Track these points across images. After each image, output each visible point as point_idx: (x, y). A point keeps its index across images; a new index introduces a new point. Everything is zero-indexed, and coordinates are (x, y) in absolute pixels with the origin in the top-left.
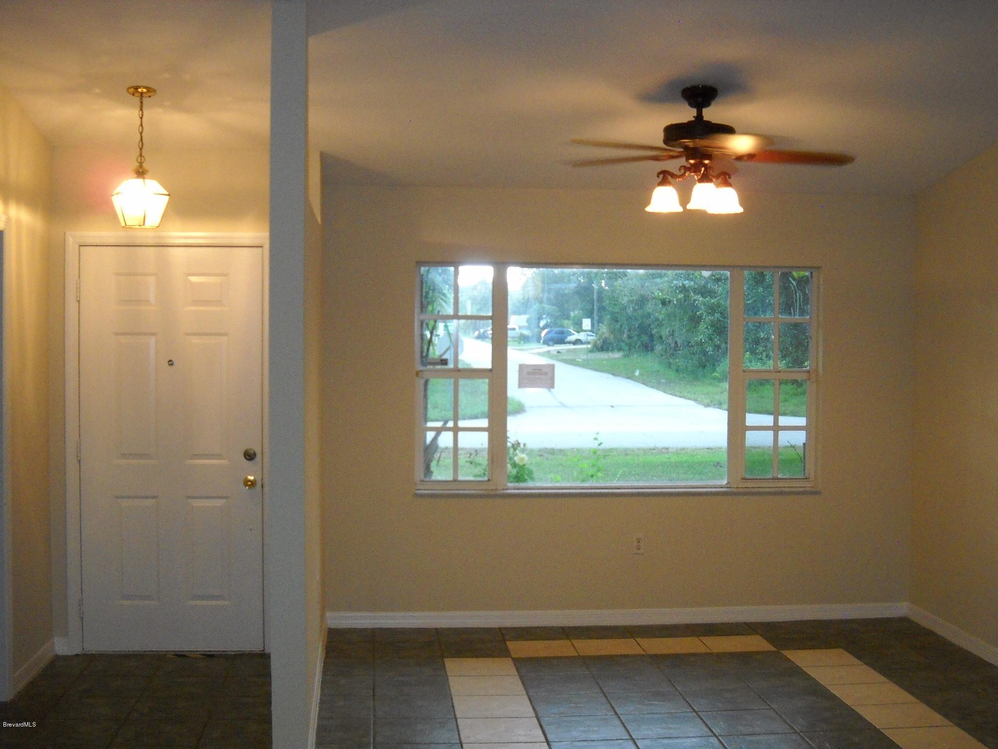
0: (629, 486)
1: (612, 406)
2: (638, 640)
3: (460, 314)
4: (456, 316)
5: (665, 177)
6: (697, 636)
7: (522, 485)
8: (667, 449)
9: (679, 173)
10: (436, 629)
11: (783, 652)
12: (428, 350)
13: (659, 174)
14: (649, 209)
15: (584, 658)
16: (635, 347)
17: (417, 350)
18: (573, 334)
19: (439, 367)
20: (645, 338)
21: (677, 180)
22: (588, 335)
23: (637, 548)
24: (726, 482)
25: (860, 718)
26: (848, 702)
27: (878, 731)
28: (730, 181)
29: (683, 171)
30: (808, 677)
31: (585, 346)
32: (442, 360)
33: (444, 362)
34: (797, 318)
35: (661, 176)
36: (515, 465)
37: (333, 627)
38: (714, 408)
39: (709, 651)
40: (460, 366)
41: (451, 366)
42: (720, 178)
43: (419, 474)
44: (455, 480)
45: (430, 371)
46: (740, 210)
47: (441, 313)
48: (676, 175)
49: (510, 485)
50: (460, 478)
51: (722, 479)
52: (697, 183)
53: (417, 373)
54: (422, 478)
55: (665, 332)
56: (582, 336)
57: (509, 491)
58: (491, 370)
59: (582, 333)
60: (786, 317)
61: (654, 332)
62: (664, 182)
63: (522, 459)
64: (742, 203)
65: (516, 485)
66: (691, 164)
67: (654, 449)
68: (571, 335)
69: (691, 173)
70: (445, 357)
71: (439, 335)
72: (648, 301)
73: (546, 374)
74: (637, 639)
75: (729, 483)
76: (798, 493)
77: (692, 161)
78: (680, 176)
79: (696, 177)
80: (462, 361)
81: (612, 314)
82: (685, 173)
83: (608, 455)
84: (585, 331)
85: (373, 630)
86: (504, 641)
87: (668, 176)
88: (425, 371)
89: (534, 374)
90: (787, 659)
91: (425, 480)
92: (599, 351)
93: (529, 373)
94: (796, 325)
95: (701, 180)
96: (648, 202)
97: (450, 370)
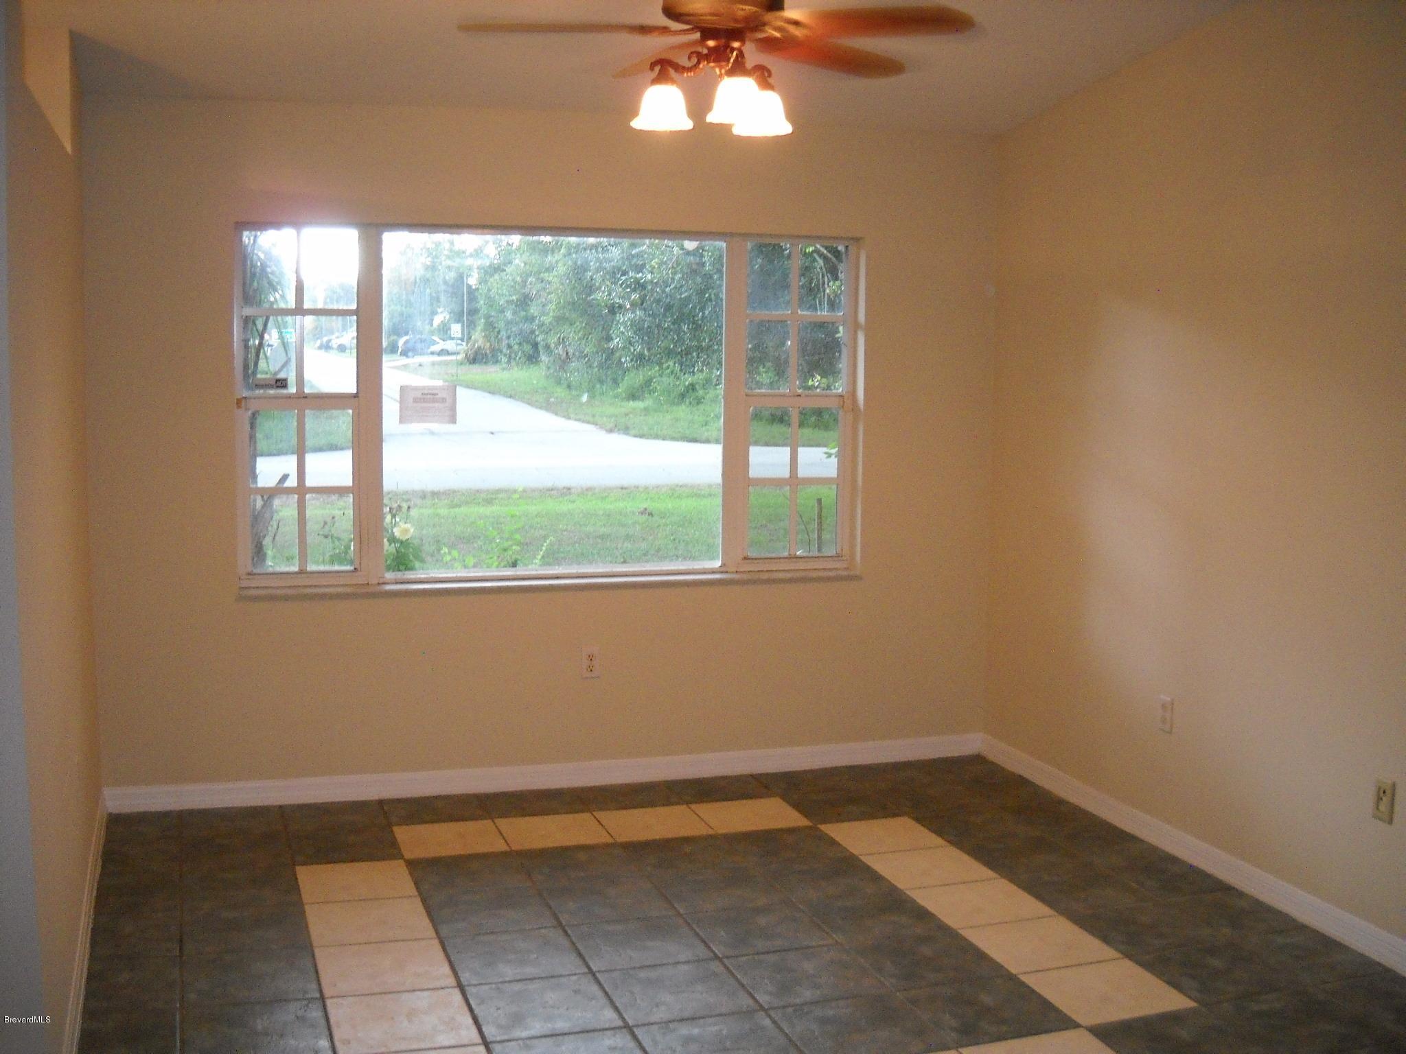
0: (573, 574)
1: (492, 433)
2: (598, 814)
3: (306, 306)
4: (299, 310)
5: (663, 68)
6: (688, 803)
7: (410, 575)
8: (569, 489)
9: (688, 64)
10: (280, 807)
11: (823, 827)
12: (256, 364)
13: (653, 66)
14: (637, 124)
15: (521, 854)
16: (515, 359)
17: (238, 363)
18: (438, 343)
19: (272, 392)
20: (527, 348)
21: (685, 74)
22: (457, 345)
23: (589, 670)
24: (720, 565)
25: (981, 956)
26: (951, 921)
27: (1012, 978)
28: (771, 80)
29: (694, 60)
30: (876, 877)
31: (453, 357)
32: (277, 381)
33: (282, 384)
34: (823, 313)
35: (657, 69)
36: (393, 540)
37: (115, 811)
38: (619, 434)
39: (711, 832)
40: (307, 391)
41: (292, 390)
42: (756, 74)
43: (244, 562)
44: (302, 572)
45: (259, 398)
46: (785, 128)
47: (275, 307)
48: (684, 68)
49: (389, 576)
50: (311, 567)
51: (713, 559)
52: (726, 77)
53: (239, 402)
54: (250, 569)
55: (552, 340)
56: (450, 345)
57: (388, 587)
58: (355, 396)
59: (449, 342)
60: (809, 313)
61: (539, 339)
62: (662, 78)
63: (406, 531)
64: (791, 115)
65: (399, 575)
66: (709, 49)
67: (552, 490)
68: (434, 344)
69: (709, 62)
70: (281, 376)
71: (272, 346)
72: (532, 300)
73: (444, 400)
74: (595, 813)
75: (723, 565)
76: (829, 579)
77: (711, 43)
78: (689, 69)
79: (717, 70)
80: (309, 381)
81: (487, 317)
82: (699, 63)
83: (495, 499)
84: (453, 339)
85: (181, 815)
86: (390, 825)
87: (670, 69)
88: (250, 398)
89: (424, 401)
90: (833, 843)
91: (255, 571)
92: (470, 363)
93: (416, 400)
94: (821, 325)
95: (731, 73)
96: (634, 113)
97: (290, 397)
